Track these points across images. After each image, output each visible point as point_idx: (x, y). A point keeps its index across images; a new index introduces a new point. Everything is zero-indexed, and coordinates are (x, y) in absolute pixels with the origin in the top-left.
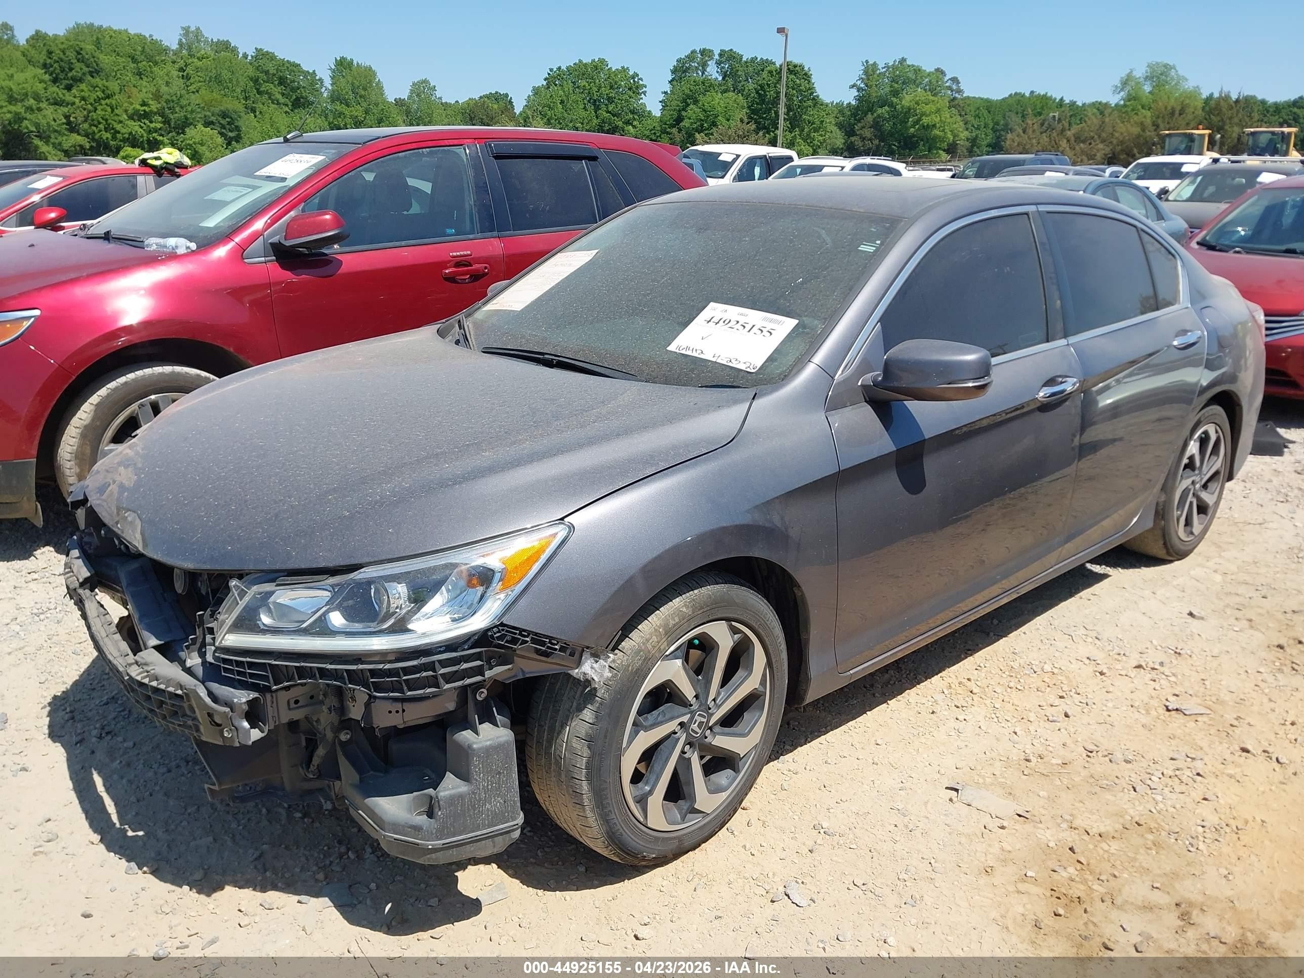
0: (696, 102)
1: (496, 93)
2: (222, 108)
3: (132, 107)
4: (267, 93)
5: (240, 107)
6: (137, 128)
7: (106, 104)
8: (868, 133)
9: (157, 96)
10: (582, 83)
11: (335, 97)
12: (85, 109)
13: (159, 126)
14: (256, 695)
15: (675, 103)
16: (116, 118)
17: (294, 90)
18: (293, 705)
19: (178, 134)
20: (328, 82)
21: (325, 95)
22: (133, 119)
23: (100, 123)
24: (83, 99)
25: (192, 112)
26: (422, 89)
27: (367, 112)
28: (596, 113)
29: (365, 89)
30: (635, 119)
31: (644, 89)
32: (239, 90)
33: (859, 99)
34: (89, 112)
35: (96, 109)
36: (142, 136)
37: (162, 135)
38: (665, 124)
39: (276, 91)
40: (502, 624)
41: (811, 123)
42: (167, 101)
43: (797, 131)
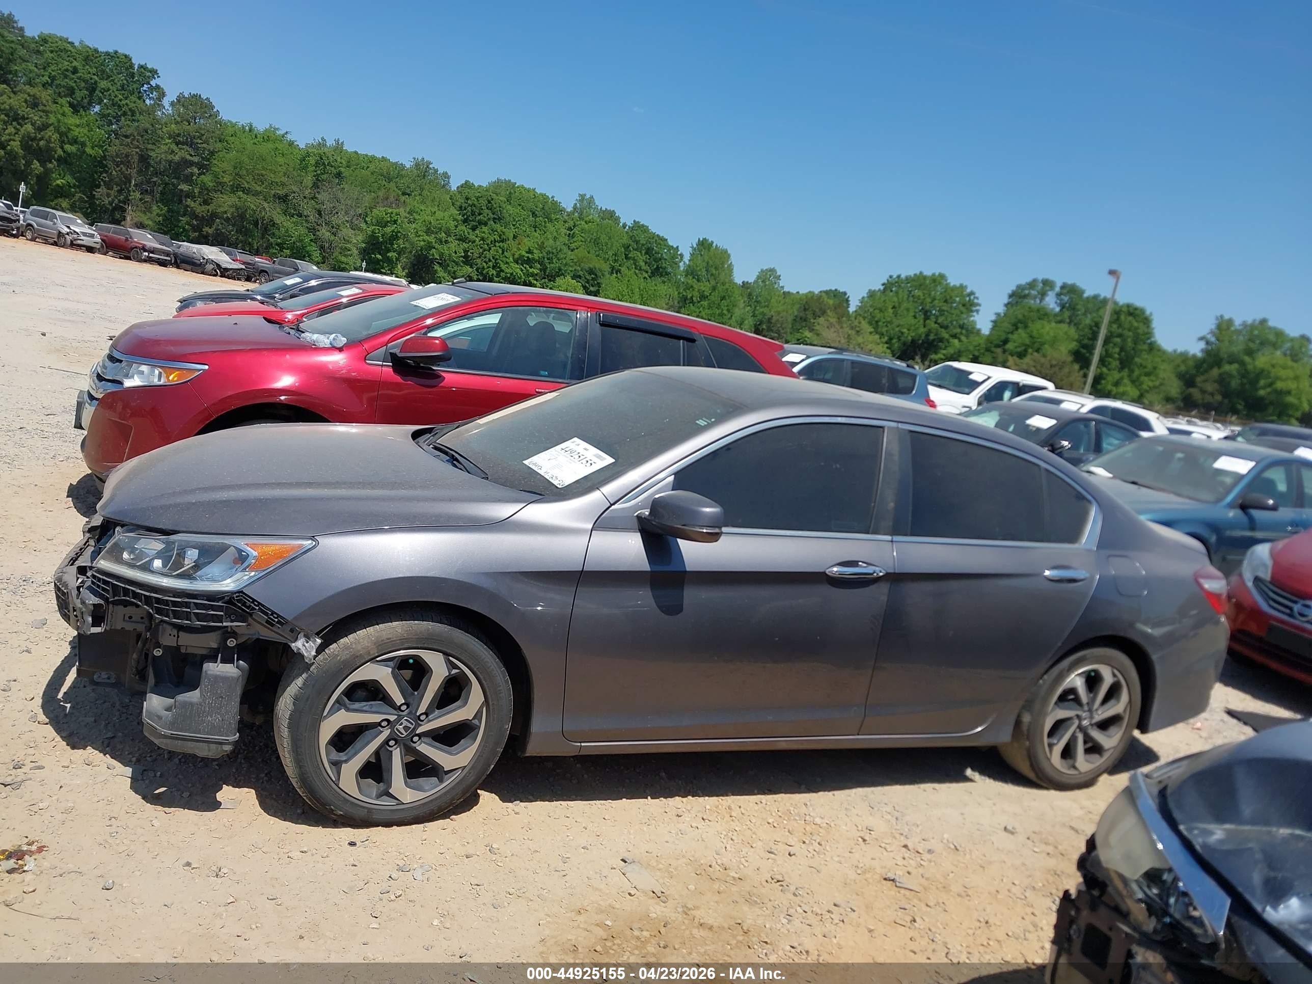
0: (1026, 327)
1: (836, 290)
2: (591, 266)
3: (519, 253)
4: (634, 259)
5: (606, 268)
6: (518, 271)
7: (500, 247)
8: (1210, 387)
9: (541, 247)
10: (917, 292)
11: (691, 272)
12: (481, 248)
13: (536, 271)
14: (102, 602)
15: (1006, 324)
16: (504, 259)
17: (656, 260)
18: (127, 618)
19: (550, 280)
20: (687, 258)
21: (682, 269)
22: (517, 263)
23: (490, 261)
24: (483, 239)
25: (566, 264)
26: (768, 277)
27: (714, 289)
28: (925, 321)
29: (716, 268)
30: (961, 333)
31: (978, 308)
32: (610, 253)
33: (1206, 352)
34: (485, 250)
35: (490, 249)
36: (520, 278)
37: (537, 280)
38: (991, 343)
39: (641, 258)
40: (242, 592)
41: (1141, 366)
42: (548, 253)
43: (1125, 373)
